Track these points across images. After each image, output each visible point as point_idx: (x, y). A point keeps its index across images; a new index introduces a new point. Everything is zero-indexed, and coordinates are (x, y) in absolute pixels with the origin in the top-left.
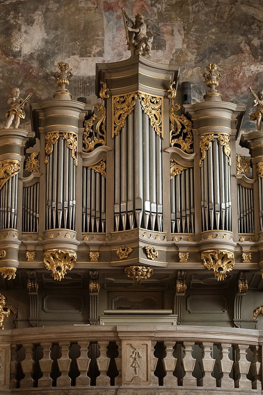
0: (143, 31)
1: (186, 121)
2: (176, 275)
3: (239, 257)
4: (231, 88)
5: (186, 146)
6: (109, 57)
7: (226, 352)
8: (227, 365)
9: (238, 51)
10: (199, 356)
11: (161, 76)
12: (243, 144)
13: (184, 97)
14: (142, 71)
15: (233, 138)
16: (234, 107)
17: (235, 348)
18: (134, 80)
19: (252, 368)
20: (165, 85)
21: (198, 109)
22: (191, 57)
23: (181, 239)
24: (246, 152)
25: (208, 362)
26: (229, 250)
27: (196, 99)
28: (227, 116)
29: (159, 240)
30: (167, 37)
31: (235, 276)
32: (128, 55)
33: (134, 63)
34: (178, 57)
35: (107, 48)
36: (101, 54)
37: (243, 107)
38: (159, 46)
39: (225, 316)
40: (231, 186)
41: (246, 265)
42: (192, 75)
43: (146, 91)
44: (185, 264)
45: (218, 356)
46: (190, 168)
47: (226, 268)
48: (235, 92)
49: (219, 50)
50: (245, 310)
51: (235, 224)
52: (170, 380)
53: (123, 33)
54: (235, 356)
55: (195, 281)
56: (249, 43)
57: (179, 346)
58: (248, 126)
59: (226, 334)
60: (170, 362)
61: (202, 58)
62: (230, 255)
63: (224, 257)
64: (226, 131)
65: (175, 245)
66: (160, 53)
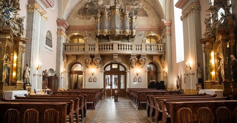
0: (116, 1)
1: (122, 14)
2: (121, 35)
3: (129, 33)
4: (128, 10)
5: (122, 18)
6: (112, 5)
7: (127, 46)
8: (127, 48)
9: (130, 4)
10: (124, 46)
11: (119, 8)
12: (130, 17)
13: (122, 11)
14: (116, 7)
15: (129, 17)
16: (129, 12)
17: (129, 45)
18: (115, 8)
19: (131, 48)
20: (119, 9)
21: (124, 12)
22: (123, 5)
23: (122, 31)
24: (130, 19)
25: (125, 47)
26: (128, 32)
27: (124, 11)
28: (128, 13)
29: (118, 31)
30: (120, 2)
31: (129, 36)
32: (114, 5)
33: (115, 6)
34: (121, 5)
35: (111, 4)
36: (110, 5)
37: (130, 12)
38: (119, 3)
39: (127, 41)
40: (128, 23)
41: (130, 34)
42: (123, 8)
43: (117, 10)
44: (122, 34)
45: (126, 46)
46: (123, 21)
47: (128, 34)
48: (129, 10)
49: (127, 4)
50: (130, 40)
51: (129, 29)
52: (120, 49)
53: (114, 2)
54: (129, 46)
55: (123, 36)
56: (131, 3)
57: (121, 45)
58: (131, 15)
59: (127, 43)
60: (120, 47)
61: (125, 5)
62: (128, 33)
63: (127, 33)
64: (128, 16)
65: (120, 31)
66: (119, 5)
